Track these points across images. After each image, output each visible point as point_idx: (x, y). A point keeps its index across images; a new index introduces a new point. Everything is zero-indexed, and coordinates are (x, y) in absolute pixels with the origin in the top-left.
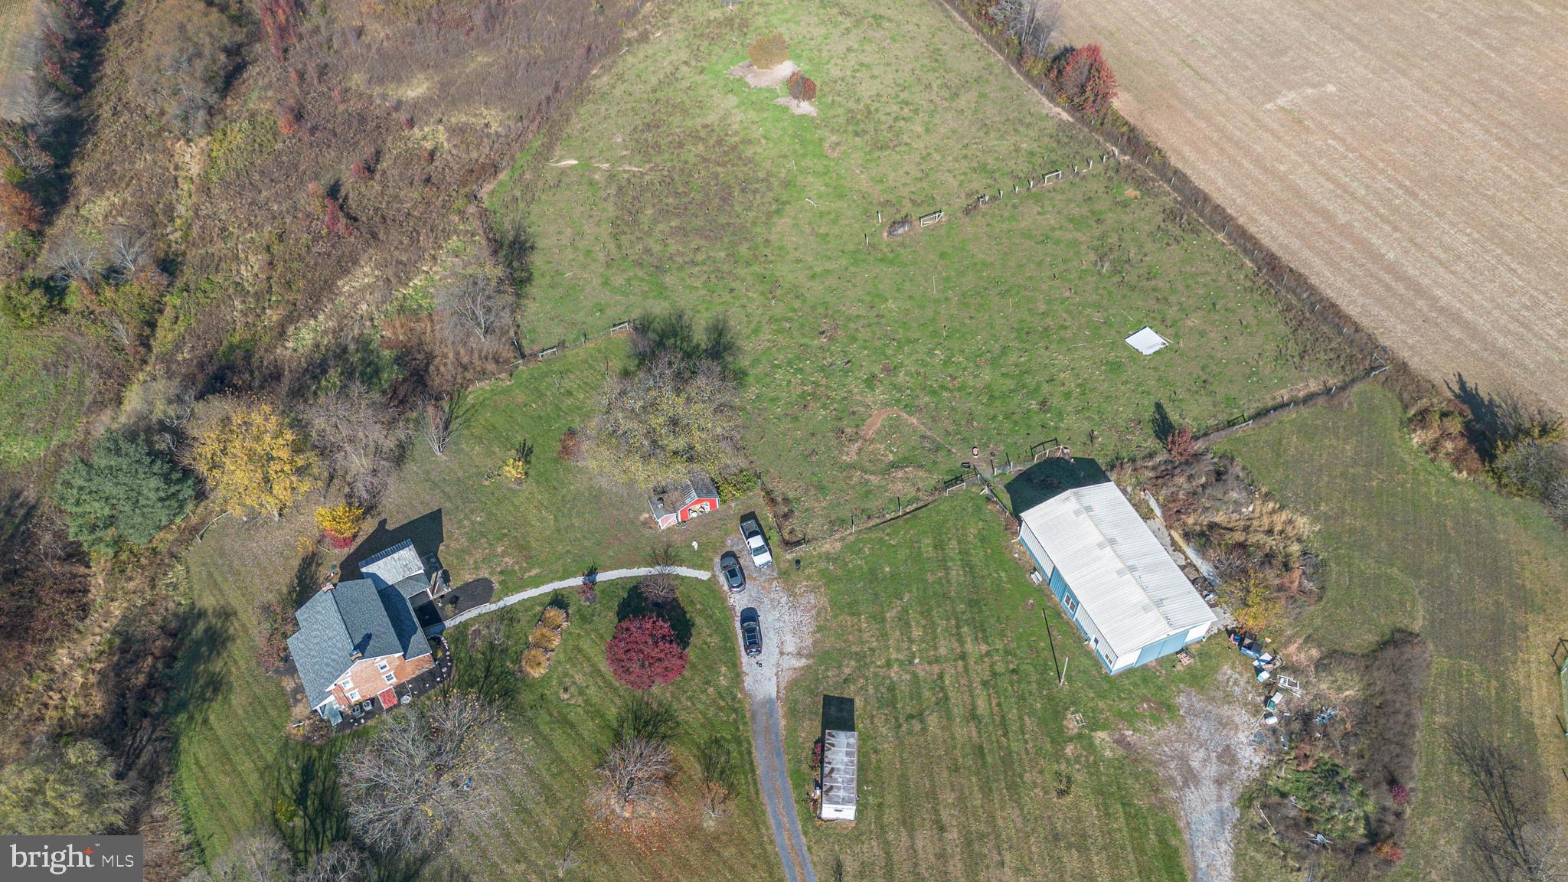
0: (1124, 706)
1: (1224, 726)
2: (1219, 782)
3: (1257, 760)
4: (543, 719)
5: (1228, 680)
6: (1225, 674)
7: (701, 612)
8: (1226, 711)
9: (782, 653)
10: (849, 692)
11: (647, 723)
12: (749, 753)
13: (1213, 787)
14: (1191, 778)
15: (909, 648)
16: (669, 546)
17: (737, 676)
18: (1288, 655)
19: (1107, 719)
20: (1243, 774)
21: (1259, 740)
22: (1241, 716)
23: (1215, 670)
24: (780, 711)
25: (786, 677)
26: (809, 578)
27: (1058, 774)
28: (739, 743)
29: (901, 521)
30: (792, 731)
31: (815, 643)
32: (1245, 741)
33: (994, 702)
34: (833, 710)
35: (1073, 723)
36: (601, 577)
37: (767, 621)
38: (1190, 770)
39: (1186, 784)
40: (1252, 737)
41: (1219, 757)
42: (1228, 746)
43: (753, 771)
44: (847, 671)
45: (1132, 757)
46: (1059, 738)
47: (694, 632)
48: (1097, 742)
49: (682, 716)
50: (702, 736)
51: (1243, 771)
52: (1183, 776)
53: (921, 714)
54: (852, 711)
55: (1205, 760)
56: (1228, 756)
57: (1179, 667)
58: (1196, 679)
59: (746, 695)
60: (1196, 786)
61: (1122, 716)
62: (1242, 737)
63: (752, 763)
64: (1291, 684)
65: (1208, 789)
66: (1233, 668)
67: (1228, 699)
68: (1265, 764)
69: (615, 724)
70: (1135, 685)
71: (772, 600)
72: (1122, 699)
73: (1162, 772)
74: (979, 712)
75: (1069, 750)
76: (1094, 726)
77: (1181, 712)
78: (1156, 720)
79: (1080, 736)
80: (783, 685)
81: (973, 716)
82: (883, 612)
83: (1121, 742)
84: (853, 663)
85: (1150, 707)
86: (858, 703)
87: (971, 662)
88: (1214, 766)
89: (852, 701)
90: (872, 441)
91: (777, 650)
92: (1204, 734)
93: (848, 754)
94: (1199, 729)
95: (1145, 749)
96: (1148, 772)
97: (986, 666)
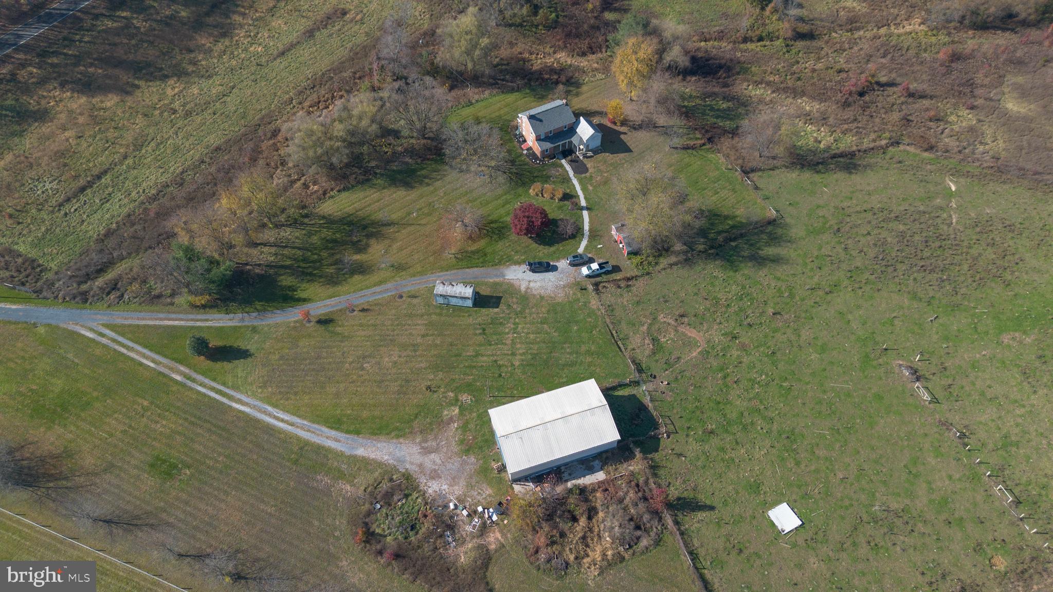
0: (471, 426)
1: (453, 479)
2: (421, 466)
3: (430, 491)
4: (508, 197)
5: (482, 490)
6: (486, 490)
7: (558, 249)
8: (462, 483)
9: (530, 281)
10: (502, 306)
11: (499, 231)
12: (477, 267)
13: (418, 462)
14: (426, 451)
15: (523, 332)
16: (601, 236)
17: (519, 263)
18: (494, 532)
19: (465, 415)
20: (423, 480)
21: (440, 495)
22: (458, 490)
23: (490, 483)
24: (497, 280)
25: (516, 283)
26: (574, 294)
27: (439, 387)
28: (482, 263)
29: (609, 337)
30: (486, 284)
31: (534, 295)
32: (442, 488)
33: (484, 364)
34: (494, 300)
35: (465, 398)
36: (585, 213)
37: (550, 276)
38: (430, 452)
39: (422, 448)
40: (444, 492)
41: (435, 470)
42: (441, 478)
43: (468, 268)
44: (515, 306)
45: (441, 424)
46: (458, 390)
47: (547, 247)
48: (453, 408)
49: (501, 243)
50: (489, 250)
51: (425, 481)
52: (427, 448)
53: (484, 334)
54: (493, 307)
55: (434, 462)
56: (435, 475)
57: (493, 463)
58: (484, 471)
59: (508, 266)
60: (420, 453)
61: (466, 424)
62: (445, 487)
63: (472, 267)
64: (474, 526)
65: (418, 459)
66: (490, 496)
67: (470, 486)
68: (427, 495)
69: (501, 220)
70: (483, 435)
71: (562, 278)
72: (476, 425)
73: (430, 437)
74: (480, 358)
75: (451, 394)
76: (462, 408)
77: (464, 457)
78: (461, 442)
79: (457, 400)
80: (512, 281)
81: (477, 355)
82: (547, 324)
83: (451, 420)
84: (519, 309)
85: (470, 440)
86: (496, 310)
87: (510, 357)
88: (430, 466)
89: (497, 307)
90: (676, 331)
91: (531, 279)
92: (449, 466)
93: (461, 293)
94: (453, 464)
95: (445, 431)
96: (432, 430)
97: (506, 363)
